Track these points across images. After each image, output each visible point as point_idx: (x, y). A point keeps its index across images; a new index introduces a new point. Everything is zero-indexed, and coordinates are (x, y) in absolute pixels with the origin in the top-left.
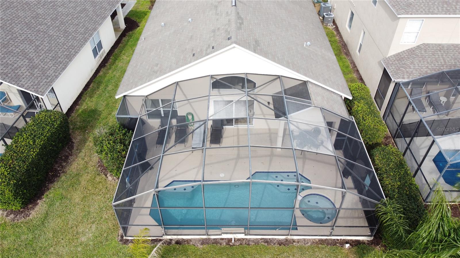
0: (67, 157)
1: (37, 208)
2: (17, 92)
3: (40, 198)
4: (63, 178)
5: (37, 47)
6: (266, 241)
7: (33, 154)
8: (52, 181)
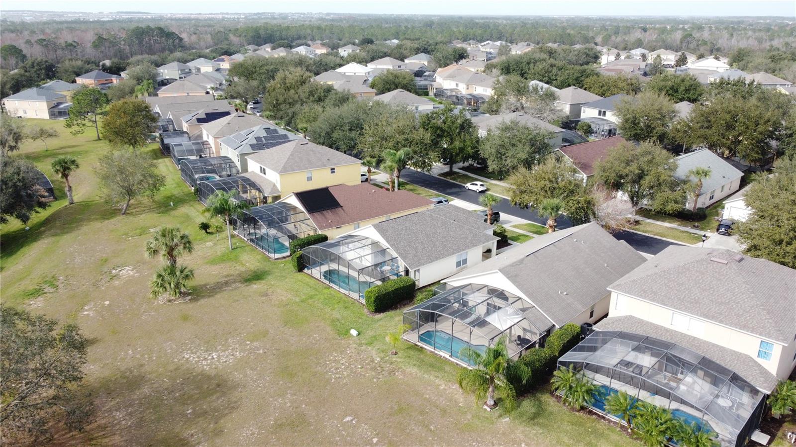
0: (406, 304)
1: (379, 315)
2: (404, 267)
3: (383, 312)
4: (398, 311)
5: (425, 247)
6: (457, 364)
7: (391, 290)
8: (392, 310)
